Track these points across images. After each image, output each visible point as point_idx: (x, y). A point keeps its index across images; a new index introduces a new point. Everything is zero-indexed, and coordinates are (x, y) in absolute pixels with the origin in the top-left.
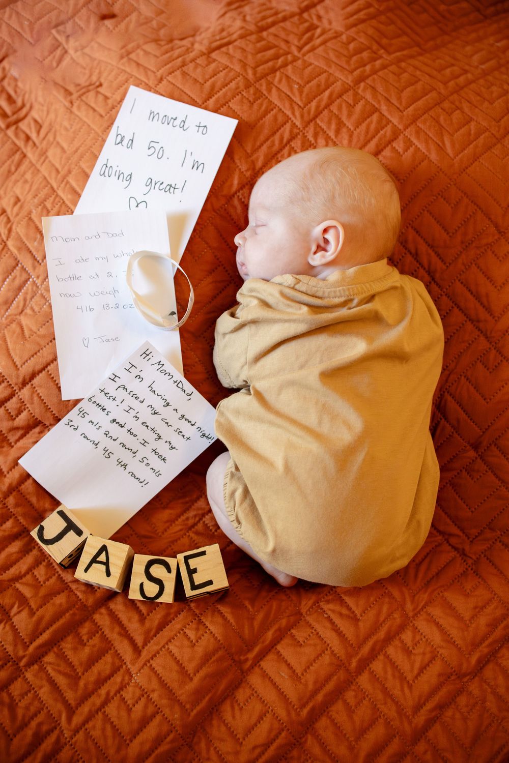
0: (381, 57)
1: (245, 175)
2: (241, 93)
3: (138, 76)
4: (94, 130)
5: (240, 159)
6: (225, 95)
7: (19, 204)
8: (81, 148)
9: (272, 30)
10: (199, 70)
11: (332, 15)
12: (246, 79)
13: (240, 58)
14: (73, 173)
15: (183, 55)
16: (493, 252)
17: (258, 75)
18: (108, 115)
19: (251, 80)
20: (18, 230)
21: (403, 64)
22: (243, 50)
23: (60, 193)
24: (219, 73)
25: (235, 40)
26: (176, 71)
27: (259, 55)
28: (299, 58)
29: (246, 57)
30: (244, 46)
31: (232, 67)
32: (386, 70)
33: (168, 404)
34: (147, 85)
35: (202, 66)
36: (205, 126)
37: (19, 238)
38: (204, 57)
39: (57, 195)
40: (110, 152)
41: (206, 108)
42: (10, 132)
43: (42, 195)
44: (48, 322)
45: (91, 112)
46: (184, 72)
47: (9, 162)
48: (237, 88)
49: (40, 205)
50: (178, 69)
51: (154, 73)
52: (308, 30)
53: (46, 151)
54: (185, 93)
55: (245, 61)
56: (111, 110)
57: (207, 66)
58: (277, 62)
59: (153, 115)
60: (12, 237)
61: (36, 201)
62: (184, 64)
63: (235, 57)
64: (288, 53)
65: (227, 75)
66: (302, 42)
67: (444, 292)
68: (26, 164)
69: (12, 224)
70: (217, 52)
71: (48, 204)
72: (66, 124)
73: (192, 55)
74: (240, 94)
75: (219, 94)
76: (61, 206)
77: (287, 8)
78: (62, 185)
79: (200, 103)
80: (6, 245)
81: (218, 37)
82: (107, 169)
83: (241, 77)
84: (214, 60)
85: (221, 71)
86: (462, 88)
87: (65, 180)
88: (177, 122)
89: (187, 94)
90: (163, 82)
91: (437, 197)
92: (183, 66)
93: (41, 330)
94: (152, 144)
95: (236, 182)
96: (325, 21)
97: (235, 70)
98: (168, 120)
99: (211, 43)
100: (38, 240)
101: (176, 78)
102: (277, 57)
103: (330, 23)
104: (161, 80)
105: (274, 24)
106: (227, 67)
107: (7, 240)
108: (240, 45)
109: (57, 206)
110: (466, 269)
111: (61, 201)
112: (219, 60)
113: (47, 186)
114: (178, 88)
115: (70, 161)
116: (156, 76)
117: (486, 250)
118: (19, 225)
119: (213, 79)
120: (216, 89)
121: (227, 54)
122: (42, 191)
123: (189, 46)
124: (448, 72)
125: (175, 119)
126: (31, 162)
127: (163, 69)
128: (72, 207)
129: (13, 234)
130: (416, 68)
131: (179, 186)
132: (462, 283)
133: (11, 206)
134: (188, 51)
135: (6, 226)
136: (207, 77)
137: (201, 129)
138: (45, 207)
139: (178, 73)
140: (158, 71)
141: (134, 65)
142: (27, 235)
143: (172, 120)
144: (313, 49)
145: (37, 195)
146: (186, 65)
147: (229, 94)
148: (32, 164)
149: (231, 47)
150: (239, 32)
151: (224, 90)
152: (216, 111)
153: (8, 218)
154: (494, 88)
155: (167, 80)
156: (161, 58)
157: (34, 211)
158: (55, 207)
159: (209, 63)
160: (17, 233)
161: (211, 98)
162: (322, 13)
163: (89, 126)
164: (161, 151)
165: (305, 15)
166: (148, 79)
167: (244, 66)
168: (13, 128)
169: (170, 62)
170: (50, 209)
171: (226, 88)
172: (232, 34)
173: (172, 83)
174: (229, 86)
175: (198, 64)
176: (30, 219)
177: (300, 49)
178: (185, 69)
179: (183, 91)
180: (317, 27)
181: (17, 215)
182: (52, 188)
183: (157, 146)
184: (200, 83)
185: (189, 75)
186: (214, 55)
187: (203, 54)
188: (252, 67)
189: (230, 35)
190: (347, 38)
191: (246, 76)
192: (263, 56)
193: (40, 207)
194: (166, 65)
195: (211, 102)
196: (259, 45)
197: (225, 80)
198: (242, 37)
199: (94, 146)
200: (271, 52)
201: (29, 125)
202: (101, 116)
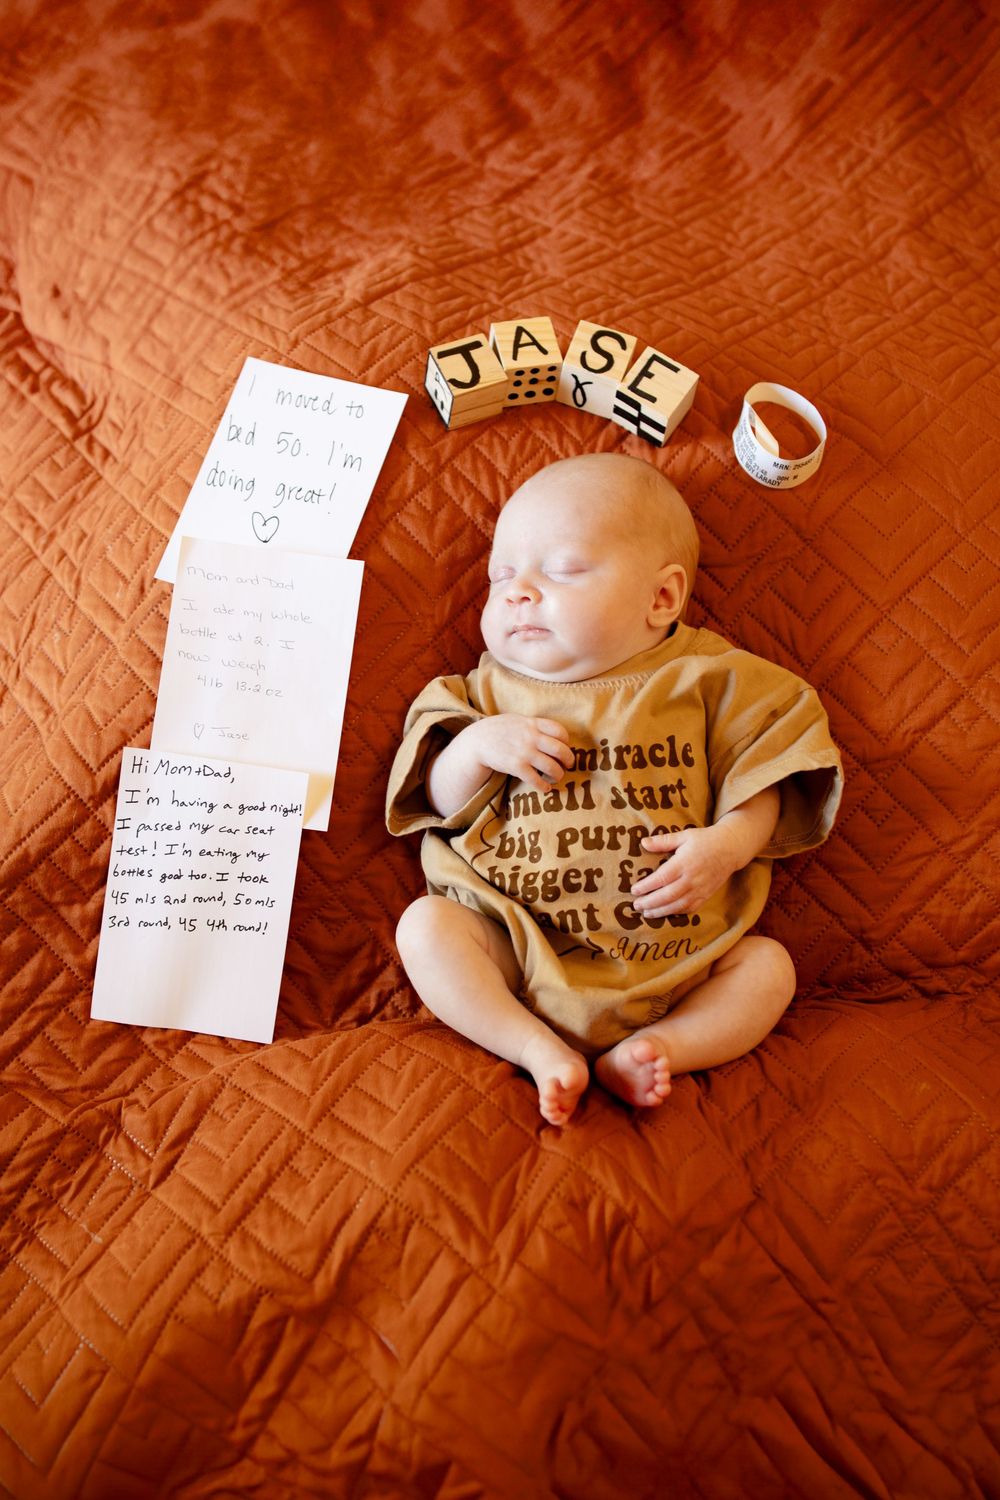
0: (621, 302)
1: (425, 471)
2: (414, 357)
3: (261, 339)
4: (198, 423)
5: (416, 448)
6: (391, 361)
7: (86, 541)
8: (179, 451)
9: (460, 272)
10: (352, 328)
11: (546, 258)
12: (422, 337)
13: (412, 309)
14: (166, 485)
15: (328, 308)
16: (796, 570)
17: (440, 331)
18: (220, 400)
19: (429, 338)
20: (90, 580)
21: (656, 309)
22: (416, 298)
23: (146, 514)
24: (381, 331)
25: (404, 284)
26: (317, 329)
27: (441, 306)
28: (499, 307)
29: (421, 308)
30: (418, 292)
31: (401, 323)
32: (629, 318)
33: (212, 806)
34: (276, 351)
35: (357, 323)
36: (360, 406)
37: (93, 592)
38: (359, 310)
39: (142, 518)
40: (221, 451)
41: (364, 382)
42: (81, 445)
43: (119, 521)
44: (133, 698)
45: (196, 401)
46: (330, 331)
47: (74, 488)
48: (409, 350)
49: (118, 537)
50: (321, 327)
51: (286, 333)
52: (511, 275)
53: (130, 465)
54: (332, 361)
55: (419, 313)
56: (223, 393)
57: (363, 322)
58: (467, 314)
59: (282, 396)
60: (82, 592)
61: (110, 531)
62: (329, 320)
63: (404, 308)
64: (482, 302)
65: (393, 333)
66: (503, 289)
67: (727, 630)
68: (101, 486)
69: (80, 573)
70: (378, 302)
71: (130, 535)
72: (159, 423)
73: (340, 307)
74: (413, 360)
75: (382, 361)
76: (149, 534)
77: (480, 244)
78: (150, 504)
79: (356, 374)
80: (75, 606)
81: (377, 278)
82: (218, 475)
83: (415, 335)
84: (375, 315)
85: (385, 329)
86: (746, 337)
87: (154, 496)
88: (319, 404)
89: (336, 363)
90: (299, 347)
91: (709, 495)
92: (329, 323)
93: (123, 711)
94: (283, 436)
95: (411, 481)
96: (537, 267)
97: (405, 327)
98: (307, 402)
99: (368, 286)
100: (120, 589)
101: (320, 341)
102: (467, 306)
103: (544, 268)
104: (296, 343)
105: (461, 264)
106: (393, 323)
107: (76, 597)
108: (411, 291)
109: (143, 535)
110: (757, 595)
111: (150, 527)
112: (382, 313)
113: (125, 508)
114: (322, 354)
115: (161, 470)
116: (288, 338)
117: (784, 567)
118: (91, 573)
119: (373, 341)
120: (379, 354)
121: (393, 304)
122: (118, 516)
123: (337, 295)
124: (726, 315)
125: (315, 400)
126: (107, 483)
127: (298, 328)
128: (166, 533)
129: (83, 587)
130: (675, 312)
131: (326, 491)
132: (753, 616)
133: (74, 544)
134: (335, 301)
135: (70, 579)
136: (365, 337)
137: (354, 410)
138: (125, 539)
139: (321, 332)
140: (291, 331)
141: (255, 324)
142: (104, 586)
143: (312, 401)
144: (520, 297)
145: (111, 523)
146: (333, 321)
147: (398, 360)
148: (109, 486)
149: (398, 293)
150: (409, 272)
151: (390, 355)
152: (378, 384)
153: (72, 564)
154: (796, 336)
155: (305, 343)
156: (295, 313)
157: (109, 547)
158: (140, 537)
159: (366, 319)
160: (89, 585)
161: (371, 366)
162: (532, 255)
163: (192, 419)
164: (297, 445)
165: (508, 257)
166: (277, 343)
167: (418, 318)
168: (85, 438)
169: (309, 317)
170: (133, 541)
171: (393, 351)
172: (400, 273)
173: (312, 347)
174: (397, 348)
175: (351, 320)
176: (106, 560)
177: (501, 296)
178: (331, 326)
179: (329, 358)
180: (524, 273)
181: (85, 556)
182: (133, 508)
183: (291, 439)
184: (355, 346)
185: (337, 335)
186: (375, 306)
187: (356, 305)
188: (430, 321)
189: (396, 274)
190: (571, 285)
191: (422, 334)
192: (447, 306)
193: (118, 540)
194: (302, 322)
195: (372, 372)
196: (440, 292)
197: (391, 340)
198: (414, 278)
199: (198, 446)
200: (459, 301)
201: (106, 431)
202: (210, 403)
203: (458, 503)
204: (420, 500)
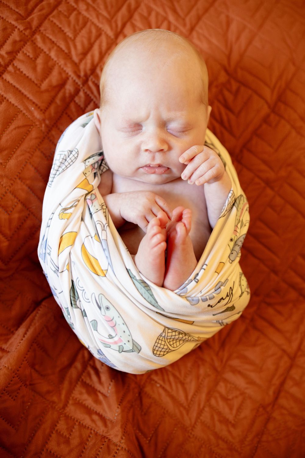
203: (47, 53)
204: (25, 52)
